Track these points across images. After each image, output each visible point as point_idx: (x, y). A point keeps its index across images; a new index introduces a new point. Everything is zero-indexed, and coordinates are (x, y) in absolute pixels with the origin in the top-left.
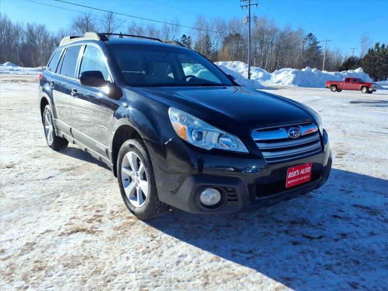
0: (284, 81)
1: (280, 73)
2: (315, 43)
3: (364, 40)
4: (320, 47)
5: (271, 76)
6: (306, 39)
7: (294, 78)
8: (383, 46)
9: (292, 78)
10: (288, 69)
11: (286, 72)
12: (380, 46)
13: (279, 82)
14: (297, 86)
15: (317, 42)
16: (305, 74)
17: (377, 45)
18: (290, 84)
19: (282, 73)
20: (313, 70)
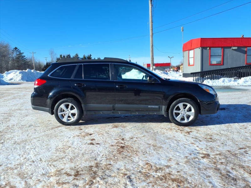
0: (15, 78)
1: (10, 73)
2: (20, 54)
3: (52, 53)
4: (24, 56)
5: (3, 76)
6: (14, 51)
7: (22, 76)
8: (64, 56)
9: (21, 76)
10: (15, 70)
11: (13, 73)
12: (62, 56)
13: (11, 79)
14: (25, 81)
15: (22, 53)
16: (27, 73)
17: (61, 56)
18: (20, 81)
19: (11, 73)
20: (32, 71)
